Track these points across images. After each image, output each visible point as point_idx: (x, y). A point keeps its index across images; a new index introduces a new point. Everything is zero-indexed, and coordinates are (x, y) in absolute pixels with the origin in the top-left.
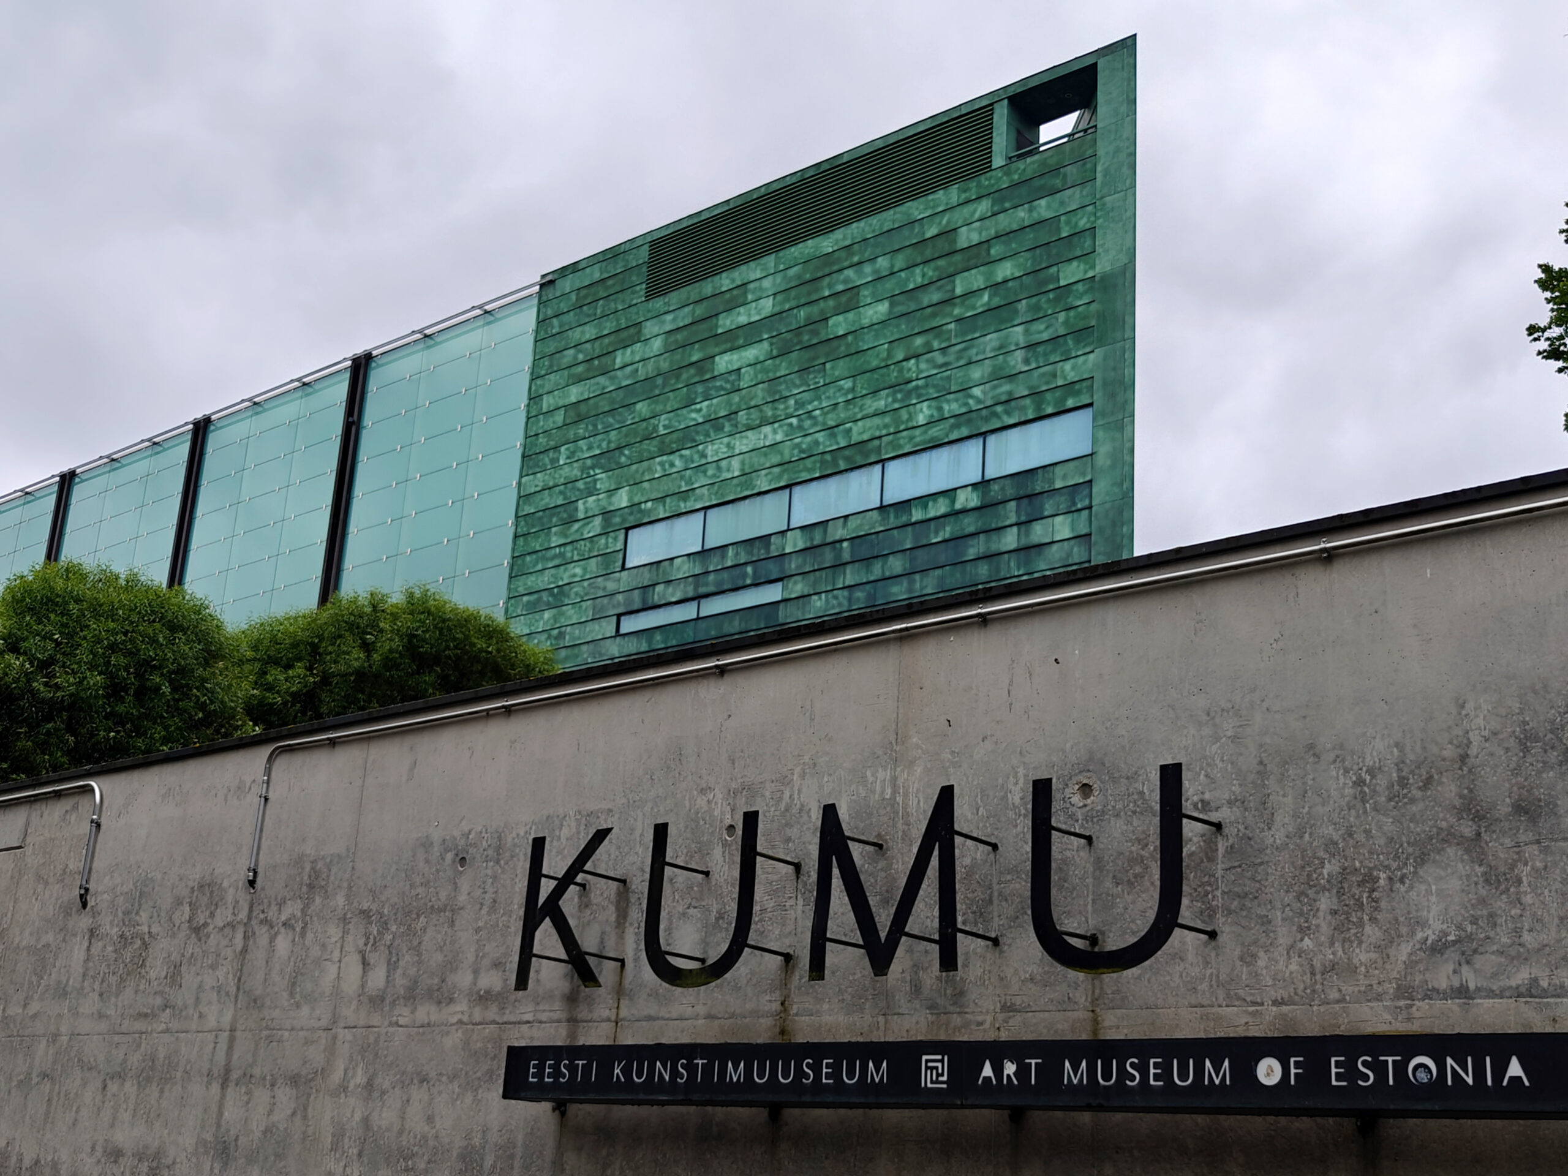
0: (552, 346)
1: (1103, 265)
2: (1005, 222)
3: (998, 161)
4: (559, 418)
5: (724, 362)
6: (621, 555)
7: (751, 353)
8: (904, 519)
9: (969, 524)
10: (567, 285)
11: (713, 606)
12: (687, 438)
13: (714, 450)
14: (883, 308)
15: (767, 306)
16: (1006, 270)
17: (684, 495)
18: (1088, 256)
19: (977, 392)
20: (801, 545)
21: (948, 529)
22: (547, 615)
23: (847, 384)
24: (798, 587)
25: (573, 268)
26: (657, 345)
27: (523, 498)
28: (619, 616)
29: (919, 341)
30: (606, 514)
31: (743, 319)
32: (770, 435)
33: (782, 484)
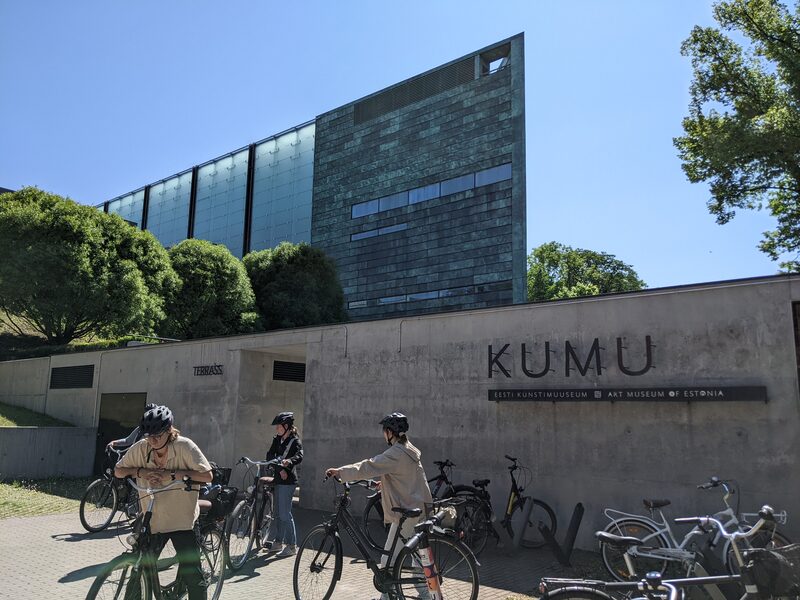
0: (322, 141)
1: (514, 113)
2: (479, 98)
3: (477, 77)
4: (326, 167)
5: (383, 147)
6: (350, 214)
7: (392, 144)
8: (448, 201)
10: (325, 120)
11: (383, 232)
12: (371, 174)
13: (381, 178)
14: (438, 128)
15: (397, 127)
16: (481, 115)
17: (372, 194)
18: (509, 111)
19: (472, 157)
21: (463, 204)
22: (326, 235)
23: (426, 155)
24: (413, 225)
25: (328, 114)
26: (359, 141)
27: (315, 195)
28: (351, 235)
29: (451, 140)
30: (345, 200)
31: (389, 132)
32: (400, 173)
33: (405, 189)
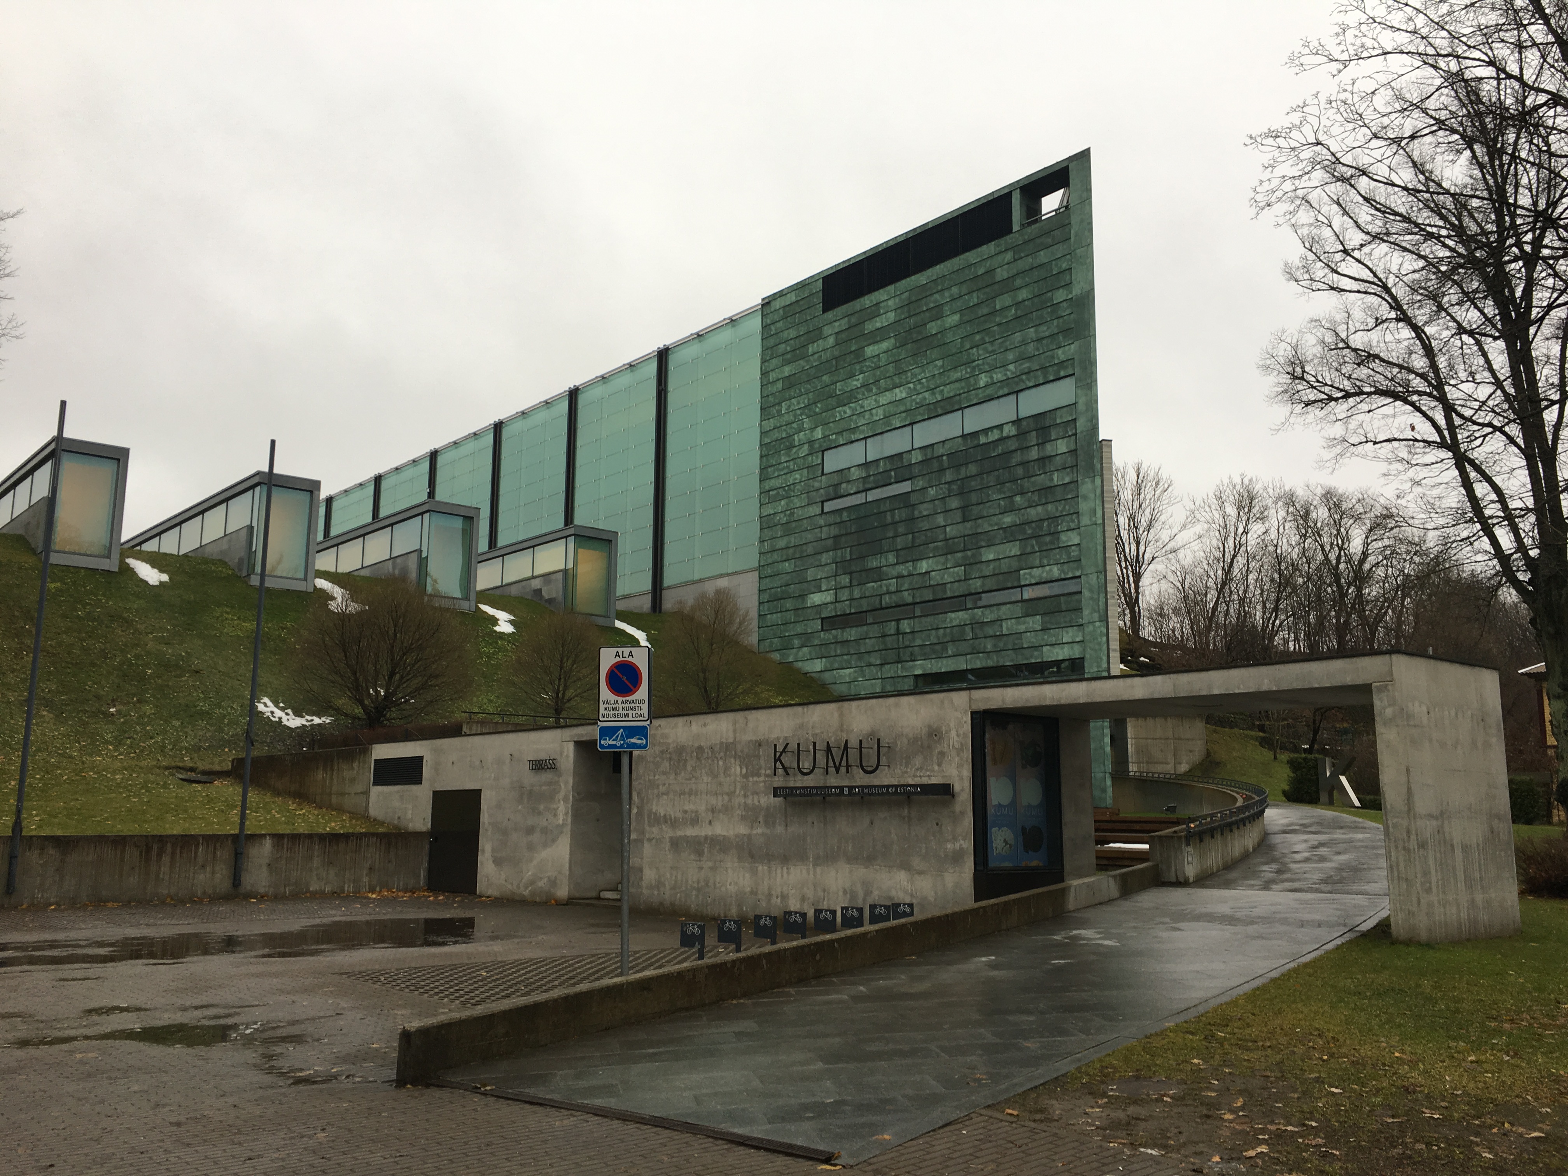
0: (771, 342)
1: (1076, 291)
2: (1022, 265)
3: (1016, 227)
4: (779, 385)
5: (870, 351)
6: (821, 466)
7: (885, 345)
8: (976, 442)
9: (1013, 445)
10: (777, 304)
11: (872, 496)
12: (850, 397)
13: (868, 403)
14: (956, 317)
15: (892, 316)
16: (1023, 294)
17: (853, 430)
18: (1068, 285)
19: (1011, 367)
20: (920, 458)
21: (1000, 448)
22: (783, 502)
23: (939, 363)
24: (920, 483)
25: (781, 294)
26: (831, 341)
27: (763, 434)
28: (823, 502)
29: (978, 337)
30: (811, 442)
31: (878, 325)
32: (900, 393)
33: (907, 423)
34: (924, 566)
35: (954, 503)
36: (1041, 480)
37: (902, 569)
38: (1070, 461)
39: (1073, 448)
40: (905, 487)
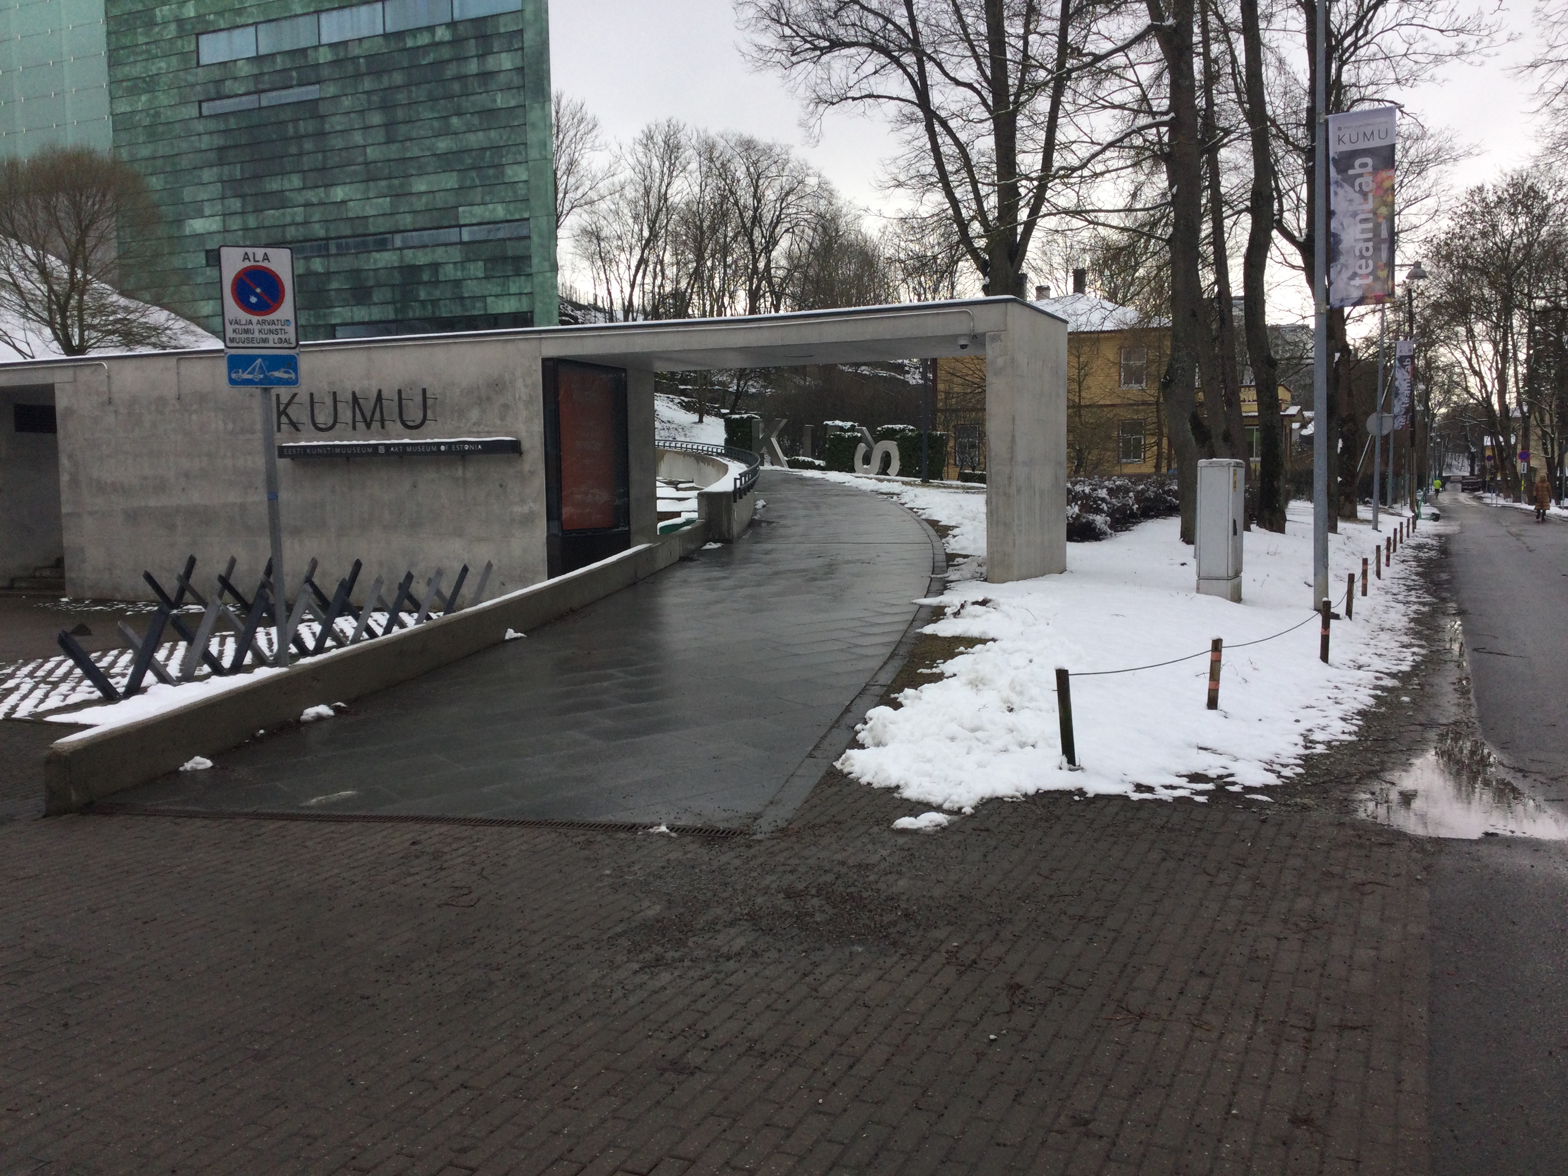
6: (195, 55)
8: (401, 45)
9: (446, 53)
11: (270, 99)
17: (239, 12)
20: (329, 58)
21: (432, 55)
22: (144, 98)
24: (331, 90)
28: (200, 102)
30: (180, 22)
34: (339, 193)
35: (376, 118)
36: (481, 100)
37: (312, 196)
38: (516, 80)
39: (520, 65)
40: (310, 92)
